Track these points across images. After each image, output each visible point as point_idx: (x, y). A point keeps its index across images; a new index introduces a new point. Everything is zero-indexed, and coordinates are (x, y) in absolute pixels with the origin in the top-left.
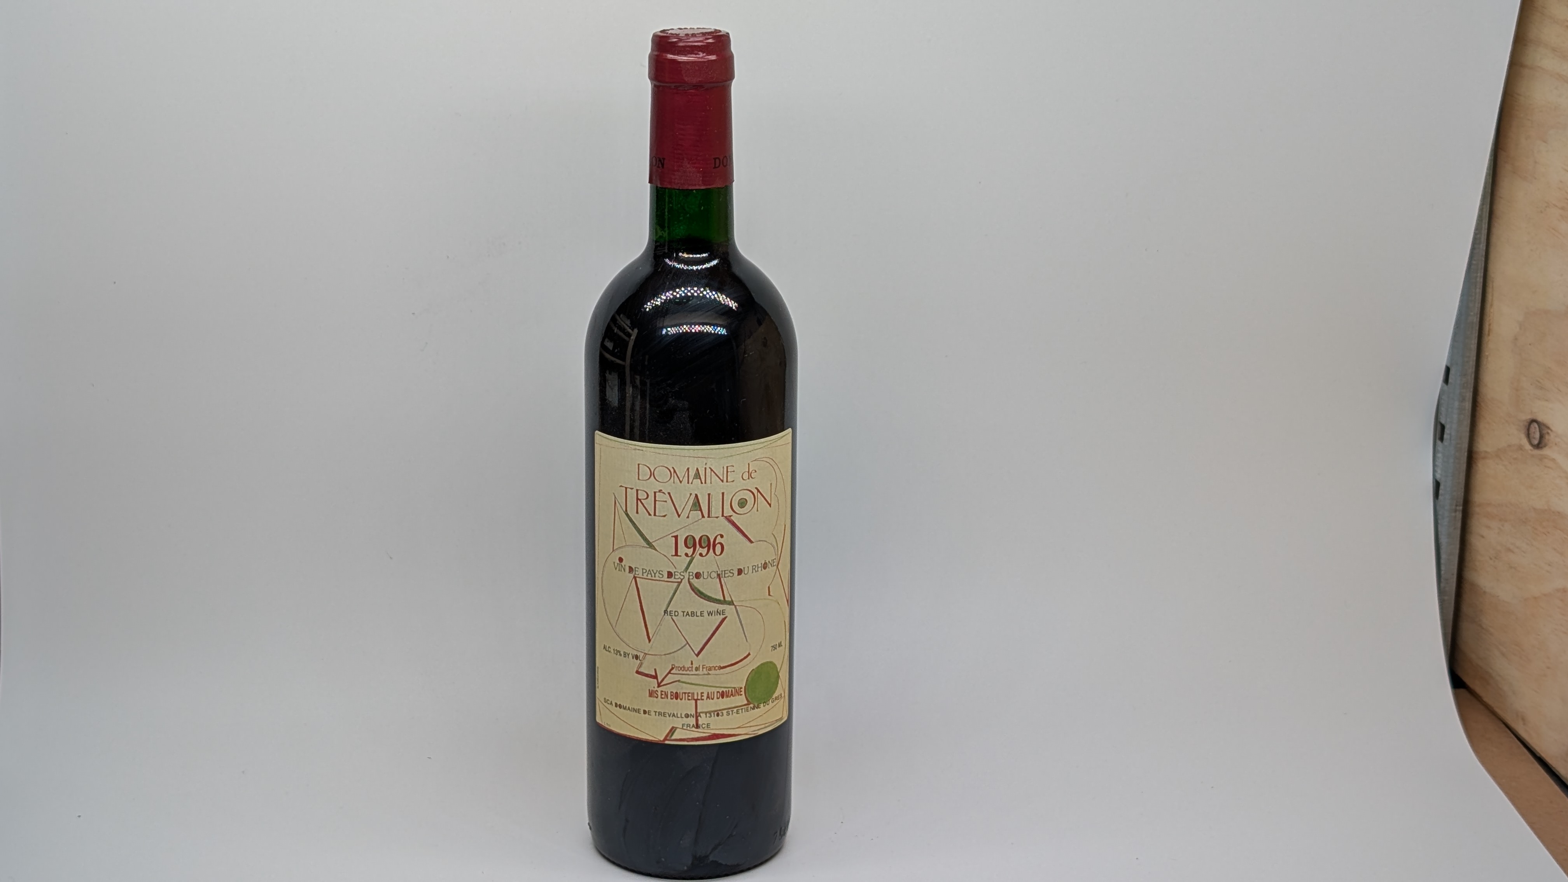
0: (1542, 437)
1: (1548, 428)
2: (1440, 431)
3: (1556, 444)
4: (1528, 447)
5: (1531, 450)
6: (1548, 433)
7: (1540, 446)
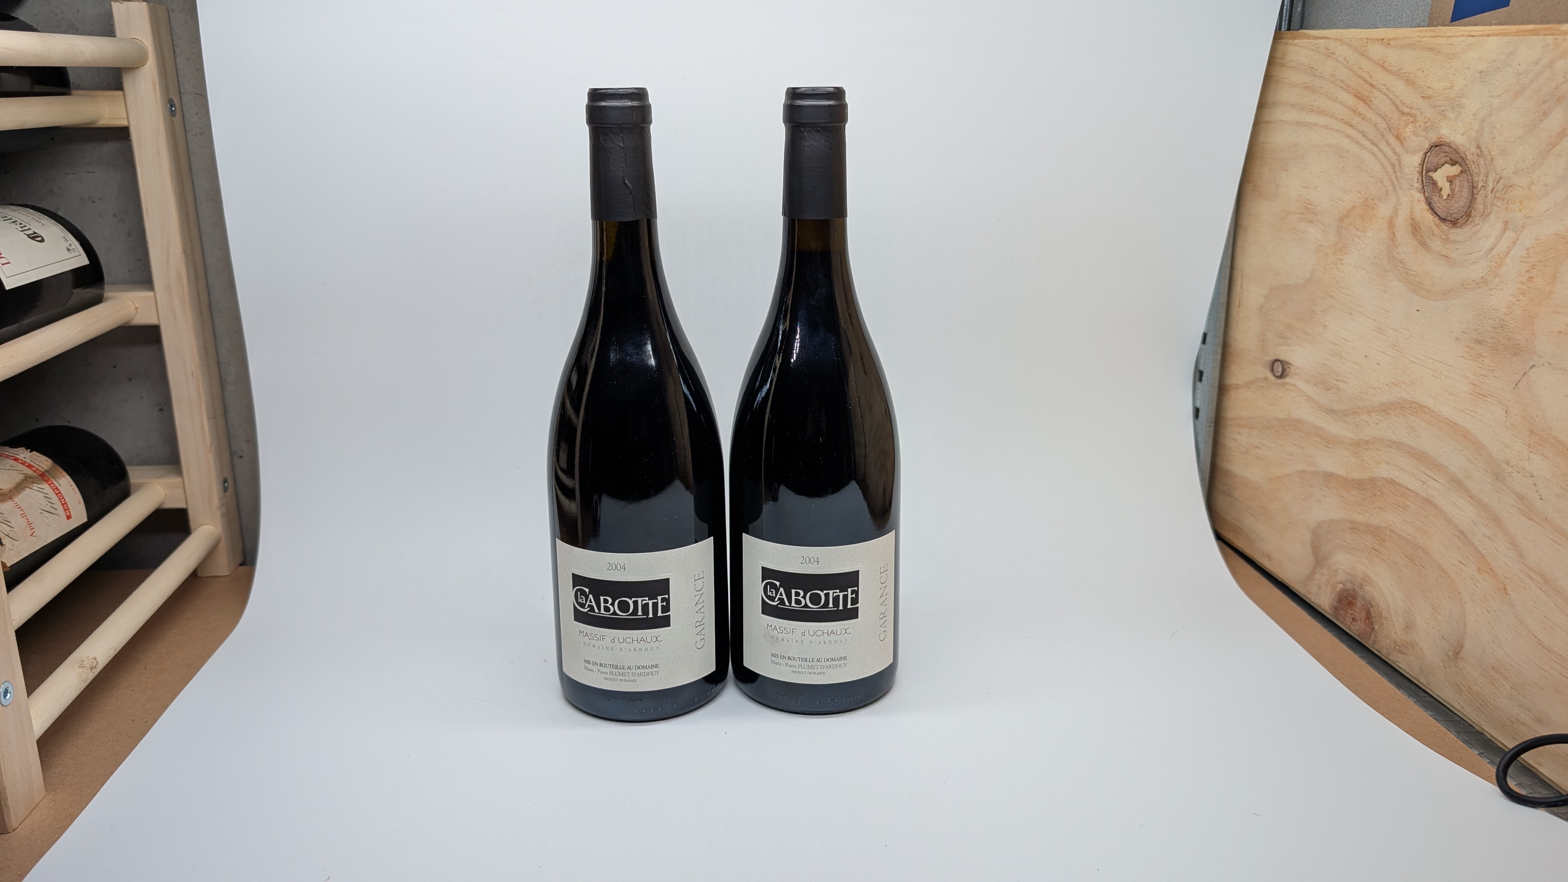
0: (1284, 370)
1: (1289, 364)
2: (1199, 375)
3: (1296, 374)
4: (1272, 378)
5: (1275, 380)
6: (1289, 367)
7: (1282, 376)
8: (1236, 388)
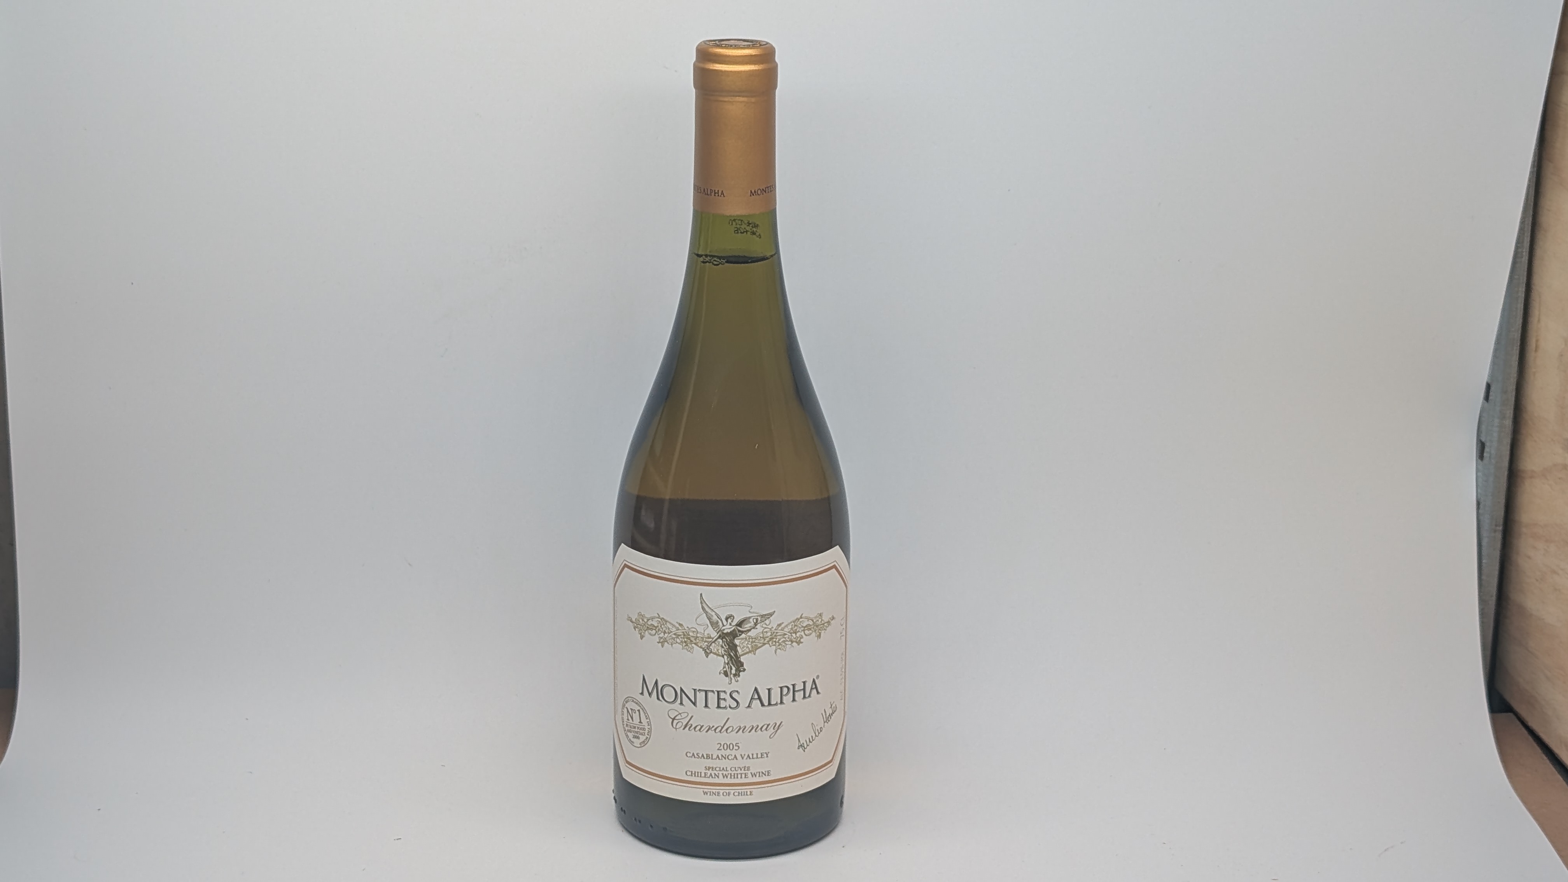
2: (1482, 449)
8: (1531, 477)
